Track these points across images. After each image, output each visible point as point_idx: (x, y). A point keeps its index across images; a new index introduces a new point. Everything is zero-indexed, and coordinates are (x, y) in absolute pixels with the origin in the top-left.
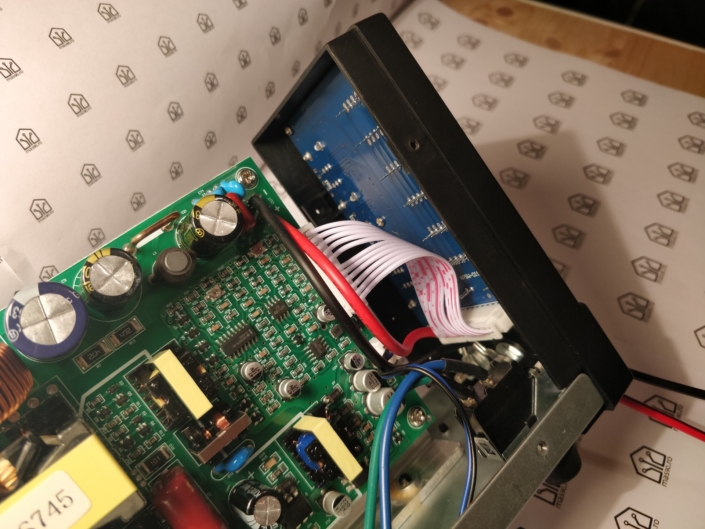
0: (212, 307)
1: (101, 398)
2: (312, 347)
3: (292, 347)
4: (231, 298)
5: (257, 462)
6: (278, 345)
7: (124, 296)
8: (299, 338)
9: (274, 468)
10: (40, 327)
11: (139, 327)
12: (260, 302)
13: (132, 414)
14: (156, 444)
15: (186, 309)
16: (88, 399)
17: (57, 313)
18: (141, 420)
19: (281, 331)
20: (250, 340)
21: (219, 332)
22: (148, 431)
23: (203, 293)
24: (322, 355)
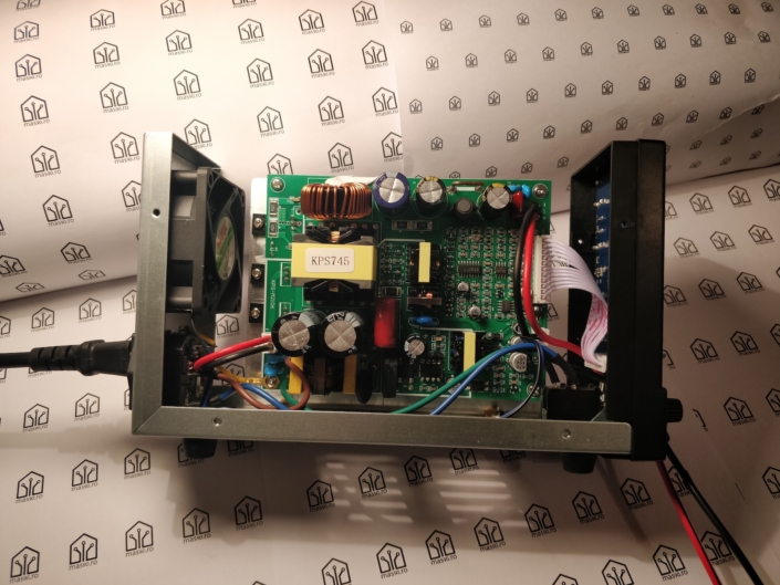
0: (469, 243)
1: (391, 246)
2: (504, 303)
3: (494, 295)
4: (482, 247)
5: (434, 333)
6: (487, 288)
7: (429, 204)
8: (500, 294)
9: (438, 343)
10: (387, 191)
11: (430, 228)
12: (495, 260)
13: (398, 263)
14: (397, 285)
15: (457, 236)
16: (386, 242)
17: (397, 190)
18: (399, 269)
19: (494, 282)
20: (475, 274)
21: (464, 258)
22: (398, 276)
23: (470, 234)
24: (506, 312)
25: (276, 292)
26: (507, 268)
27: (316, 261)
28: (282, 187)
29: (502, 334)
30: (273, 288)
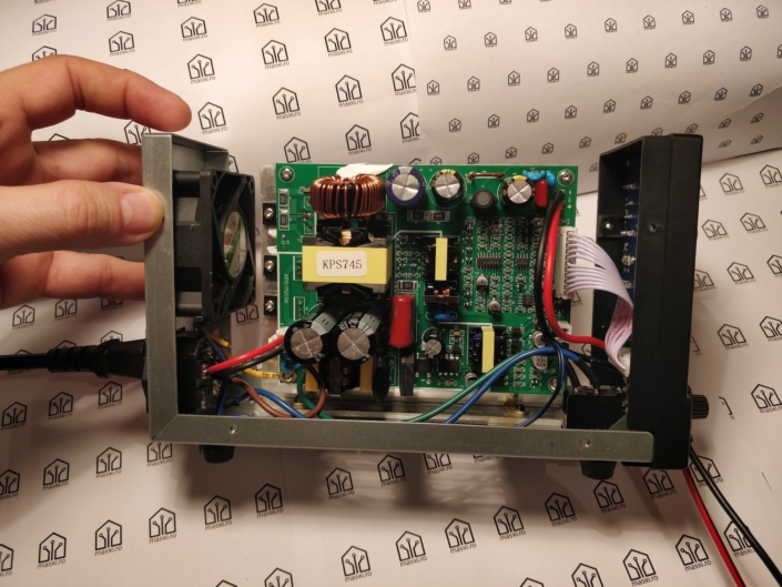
0: (488, 235)
1: (407, 238)
2: (524, 296)
3: (515, 288)
4: (503, 238)
5: (452, 327)
6: (508, 281)
7: (446, 199)
8: (521, 286)
9: (457, 337)
10: (400, 187)
11: (447, 218)
12: (516, 251)
13: (413, 257)
14: (414, 278)
15: (476, 226)
16: (401, 235)
17: (412, 186)
18: (415, 262)
19: (515, 275)
20: (495, 267)
21: (483, 249)
22: (414, 270)
23: (490, 224)
24: (527, 306)
25: (290, 286)
26: (528, 261)
27: (327, 264)
28: (291, 177)
29: (522, 328)
30: (286, 282)
